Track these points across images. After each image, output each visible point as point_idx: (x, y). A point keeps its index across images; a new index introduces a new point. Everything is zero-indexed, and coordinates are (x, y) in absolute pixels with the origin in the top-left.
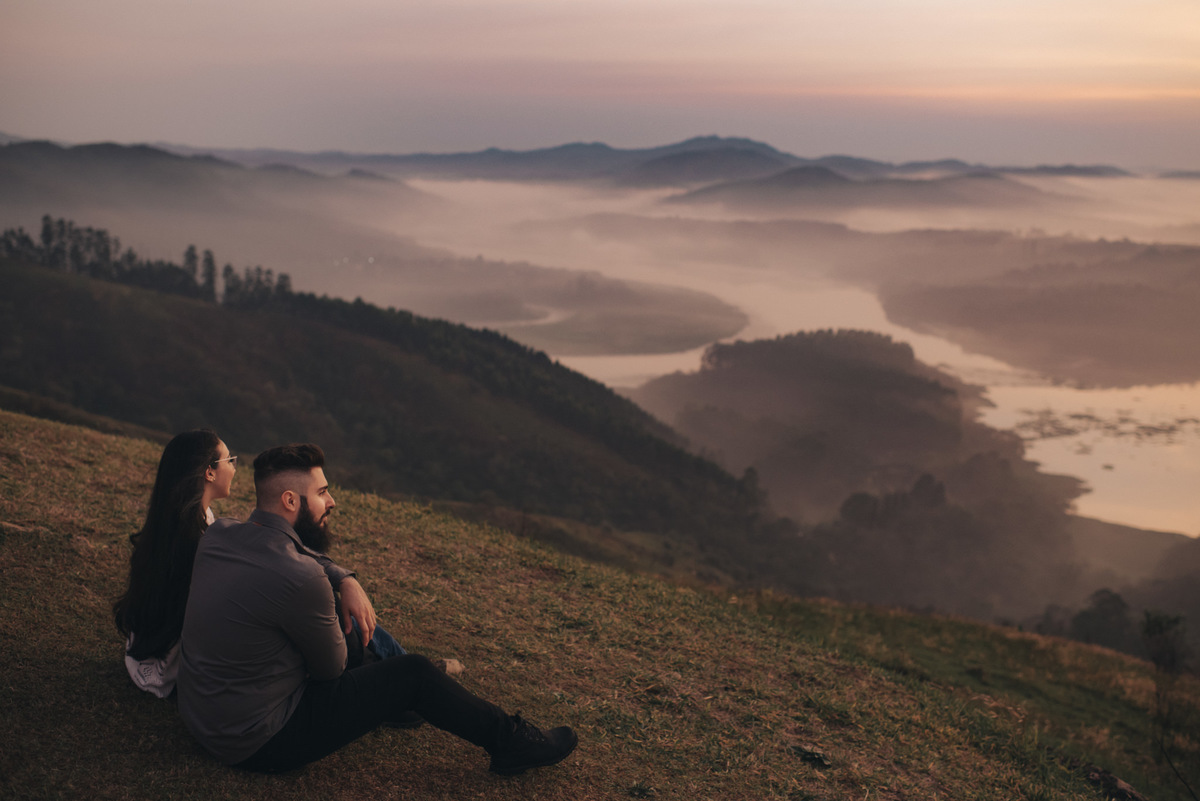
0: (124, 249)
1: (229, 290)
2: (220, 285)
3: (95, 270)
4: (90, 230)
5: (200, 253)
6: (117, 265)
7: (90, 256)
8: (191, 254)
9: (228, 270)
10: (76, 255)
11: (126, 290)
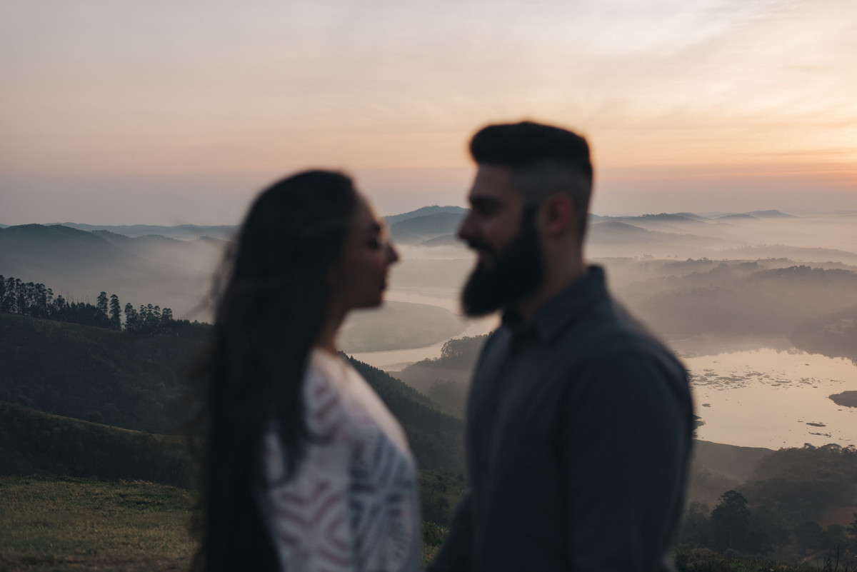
0: (55, 297)
1: (129, 321)
2: (123, 318)
3: (35, 311)
4: (31, 284)
5: (108, 296)
6: (51, 307)
7: (31, 302)
8: (103, 298)
9: (129, 307)
10: (21, 301)
11: (58, 324)
